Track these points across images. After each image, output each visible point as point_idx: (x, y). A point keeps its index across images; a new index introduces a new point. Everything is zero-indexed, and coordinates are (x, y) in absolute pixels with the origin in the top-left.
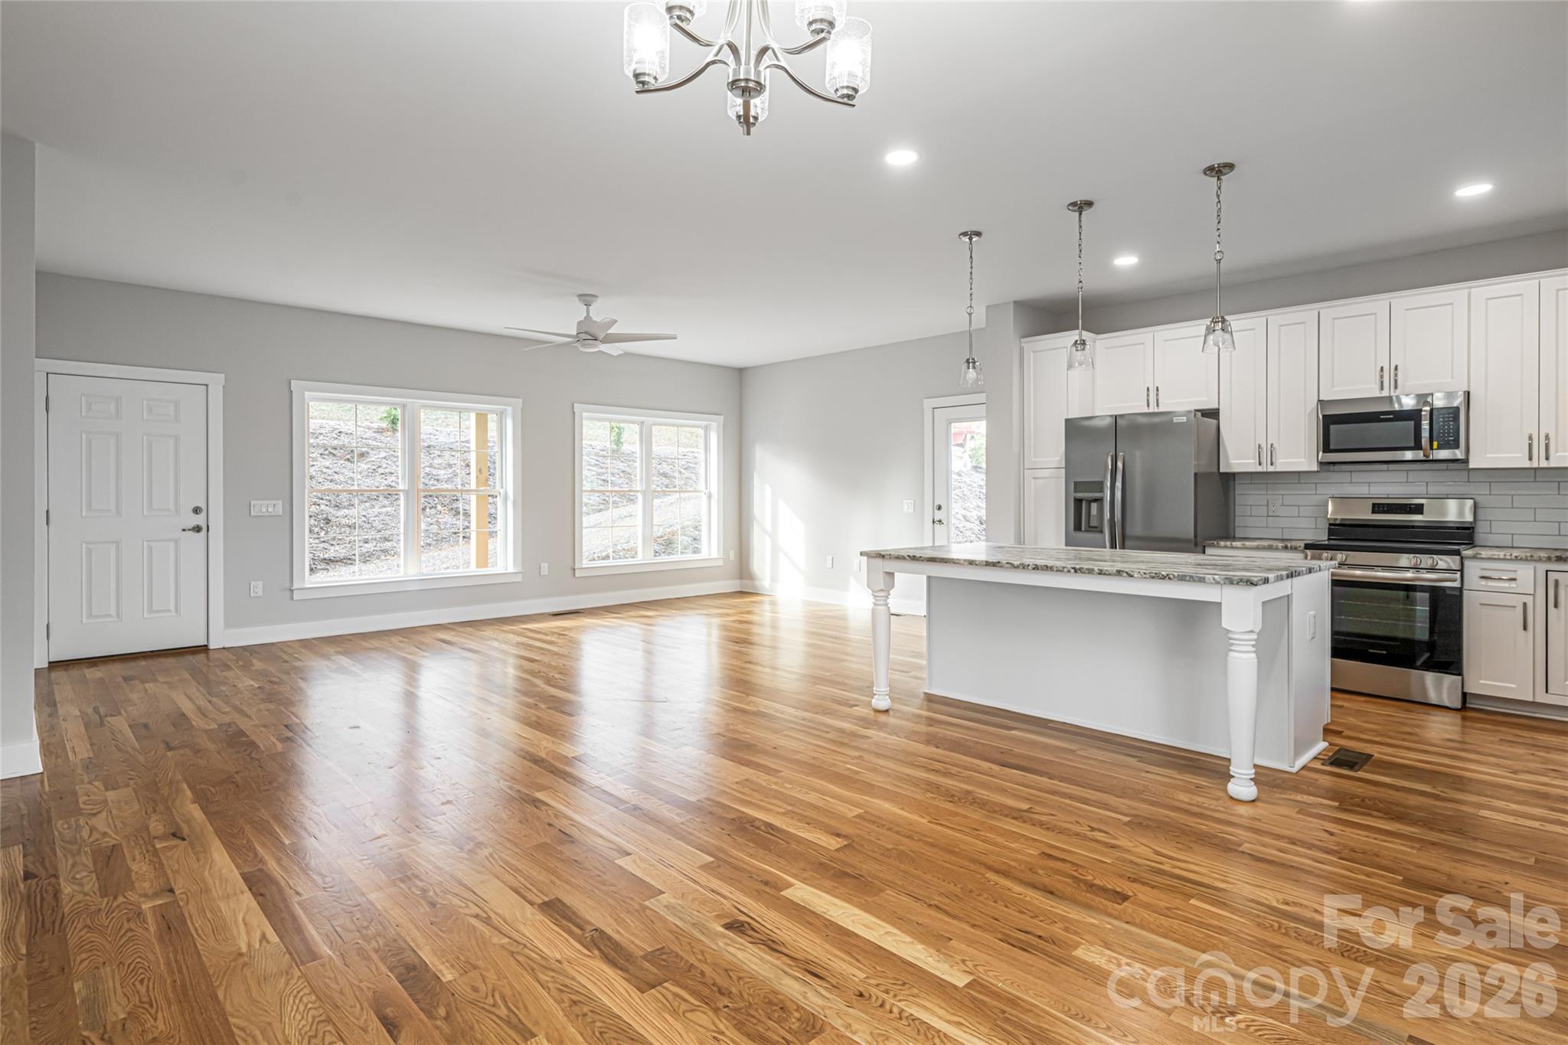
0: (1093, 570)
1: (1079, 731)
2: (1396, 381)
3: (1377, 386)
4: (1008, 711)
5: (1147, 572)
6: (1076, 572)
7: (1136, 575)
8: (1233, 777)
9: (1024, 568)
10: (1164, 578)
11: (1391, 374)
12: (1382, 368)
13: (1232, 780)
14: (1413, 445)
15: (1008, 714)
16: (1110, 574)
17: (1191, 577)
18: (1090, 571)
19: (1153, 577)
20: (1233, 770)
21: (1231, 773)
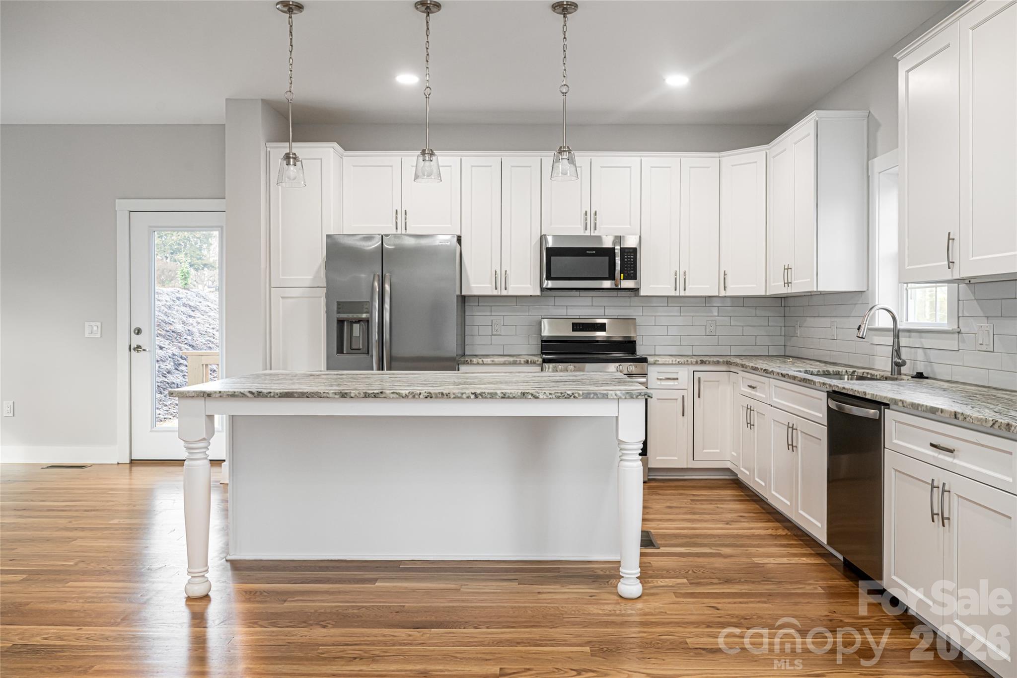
0: (496, 394)
1: (429, 566)
2: (595, 224)
3: (582, 227)
4: (346, 561)
5: (553, 392)
6: (476, 397)
7: (541, 397)
8: (623, 577)
9: (414, 397)
10: (569, 397)
11: (591, 218)
12: (586, 212)
13: (621, 580)
14: (607, 276)
15: (350, 564)
16: (514, 397)
17: (595, 394)
18: (493, 396)
19: (559, 397)
20: (623, 571)
21: (621, 574)
